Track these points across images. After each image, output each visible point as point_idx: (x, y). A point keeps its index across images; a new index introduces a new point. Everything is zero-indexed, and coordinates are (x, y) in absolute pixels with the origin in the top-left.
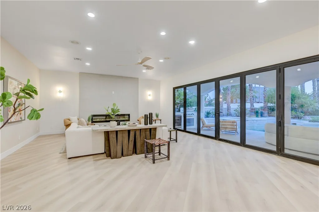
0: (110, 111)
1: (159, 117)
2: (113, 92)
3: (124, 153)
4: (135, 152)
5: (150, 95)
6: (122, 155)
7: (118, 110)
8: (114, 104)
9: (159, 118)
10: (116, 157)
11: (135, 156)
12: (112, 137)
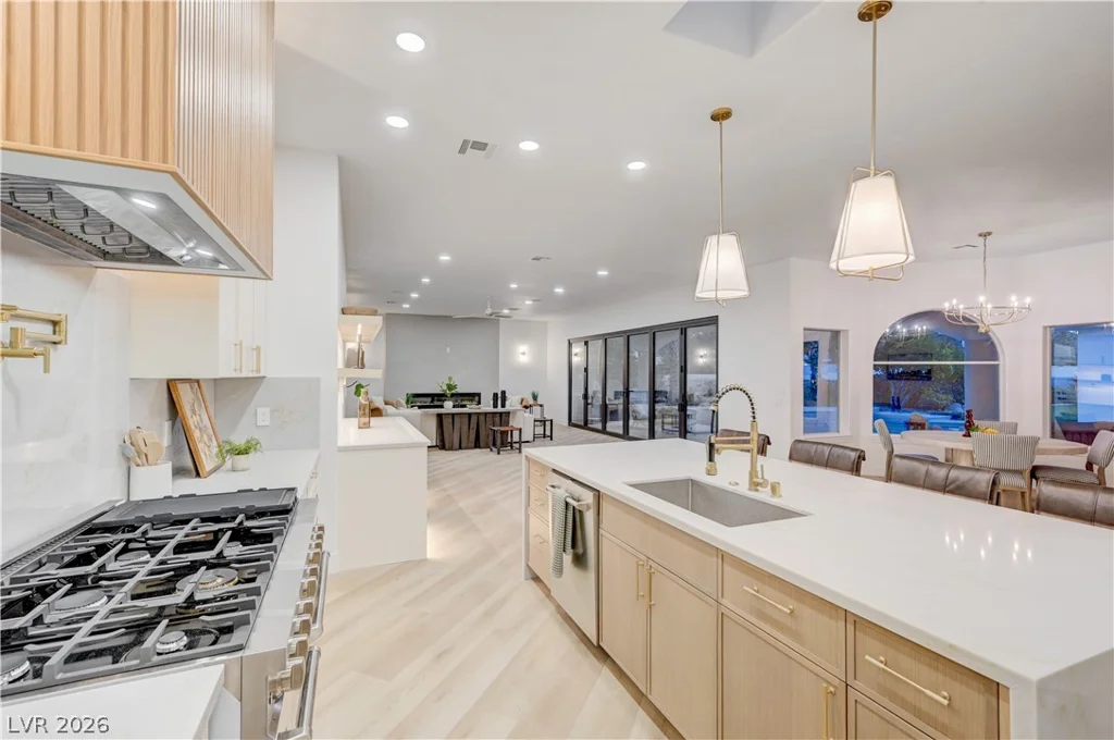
0: (445, 388)
1: (539, 399)
2: (448, 350)
3: (463, 446)
4: (477, 445)
5: (523, 354)
6: (460, 448)
7: (455, 387)
8: (450, 379)
9: (540, 402)
10: (451, 449)
11: (477, 450)
12: (447, 422)
